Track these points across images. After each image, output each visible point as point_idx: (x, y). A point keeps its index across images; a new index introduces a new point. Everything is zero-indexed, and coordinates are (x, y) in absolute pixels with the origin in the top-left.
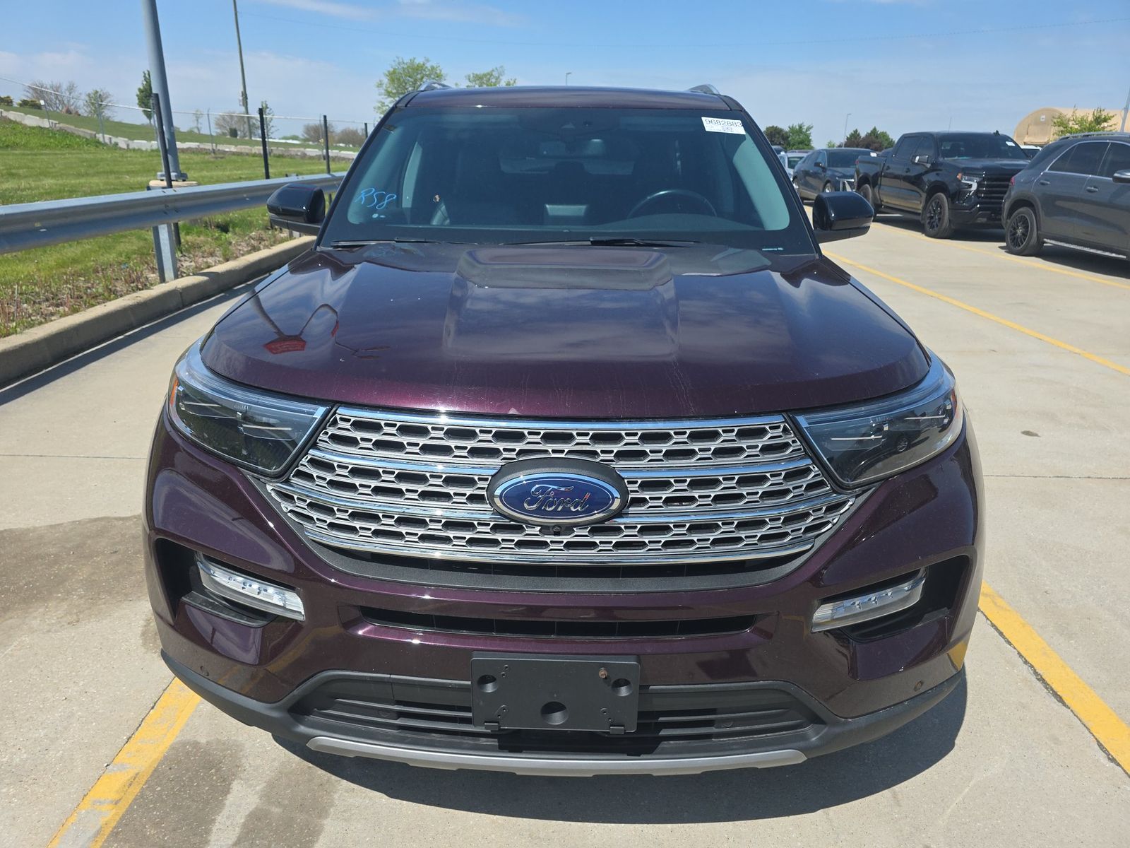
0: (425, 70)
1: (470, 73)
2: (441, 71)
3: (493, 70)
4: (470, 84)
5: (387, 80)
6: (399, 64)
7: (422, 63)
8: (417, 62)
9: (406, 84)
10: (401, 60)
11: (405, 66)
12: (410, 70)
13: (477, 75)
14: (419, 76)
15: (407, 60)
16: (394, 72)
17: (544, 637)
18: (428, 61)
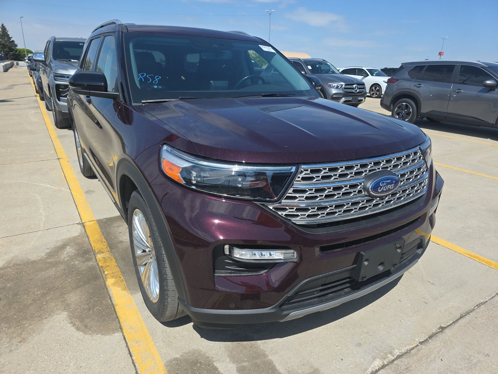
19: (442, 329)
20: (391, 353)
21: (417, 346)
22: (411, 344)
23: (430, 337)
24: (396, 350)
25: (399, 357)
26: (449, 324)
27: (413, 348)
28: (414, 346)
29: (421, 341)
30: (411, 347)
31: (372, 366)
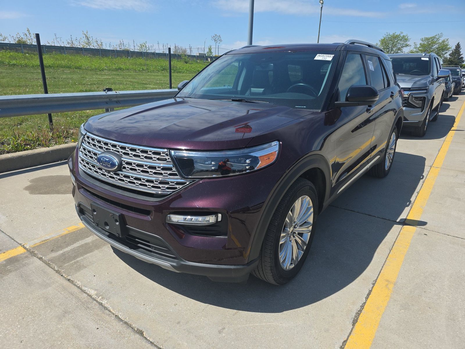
0: (399, 38)
1: (423, 37)
2: (407, 37)
3: (436, 35)
4: (422, 42)
5: (380, 43)
6: (387, 36)
7: (398, 34)
8: (396, 34)
9: (389, 44)
10: (388, 34)
11: (390, 36)
12: (392, 38)
13: (427, 38)
14: (396, 40)
15: (391, 34)
16: (384, 40)
17: (107, 203)
18: (402, 33)
19: (141, 333)
20: (102, 298)
21: (114, 314)
22: (114, 309)
23: (126, 323)
24: (106, 301)
25: (101, 304)
26: (148, 338)
27: (110, 311)
28: (113, 312)
29: (119, 316)
30: (111, 310)
31: (89, 290)
